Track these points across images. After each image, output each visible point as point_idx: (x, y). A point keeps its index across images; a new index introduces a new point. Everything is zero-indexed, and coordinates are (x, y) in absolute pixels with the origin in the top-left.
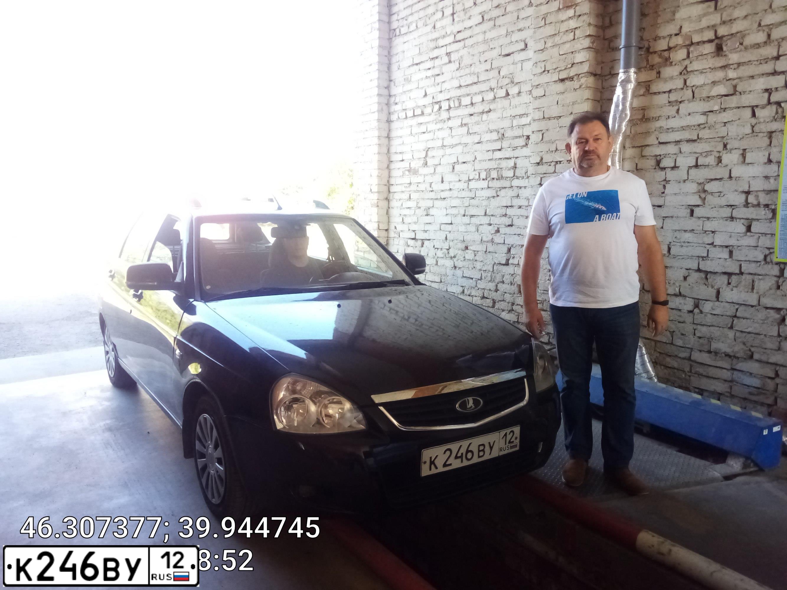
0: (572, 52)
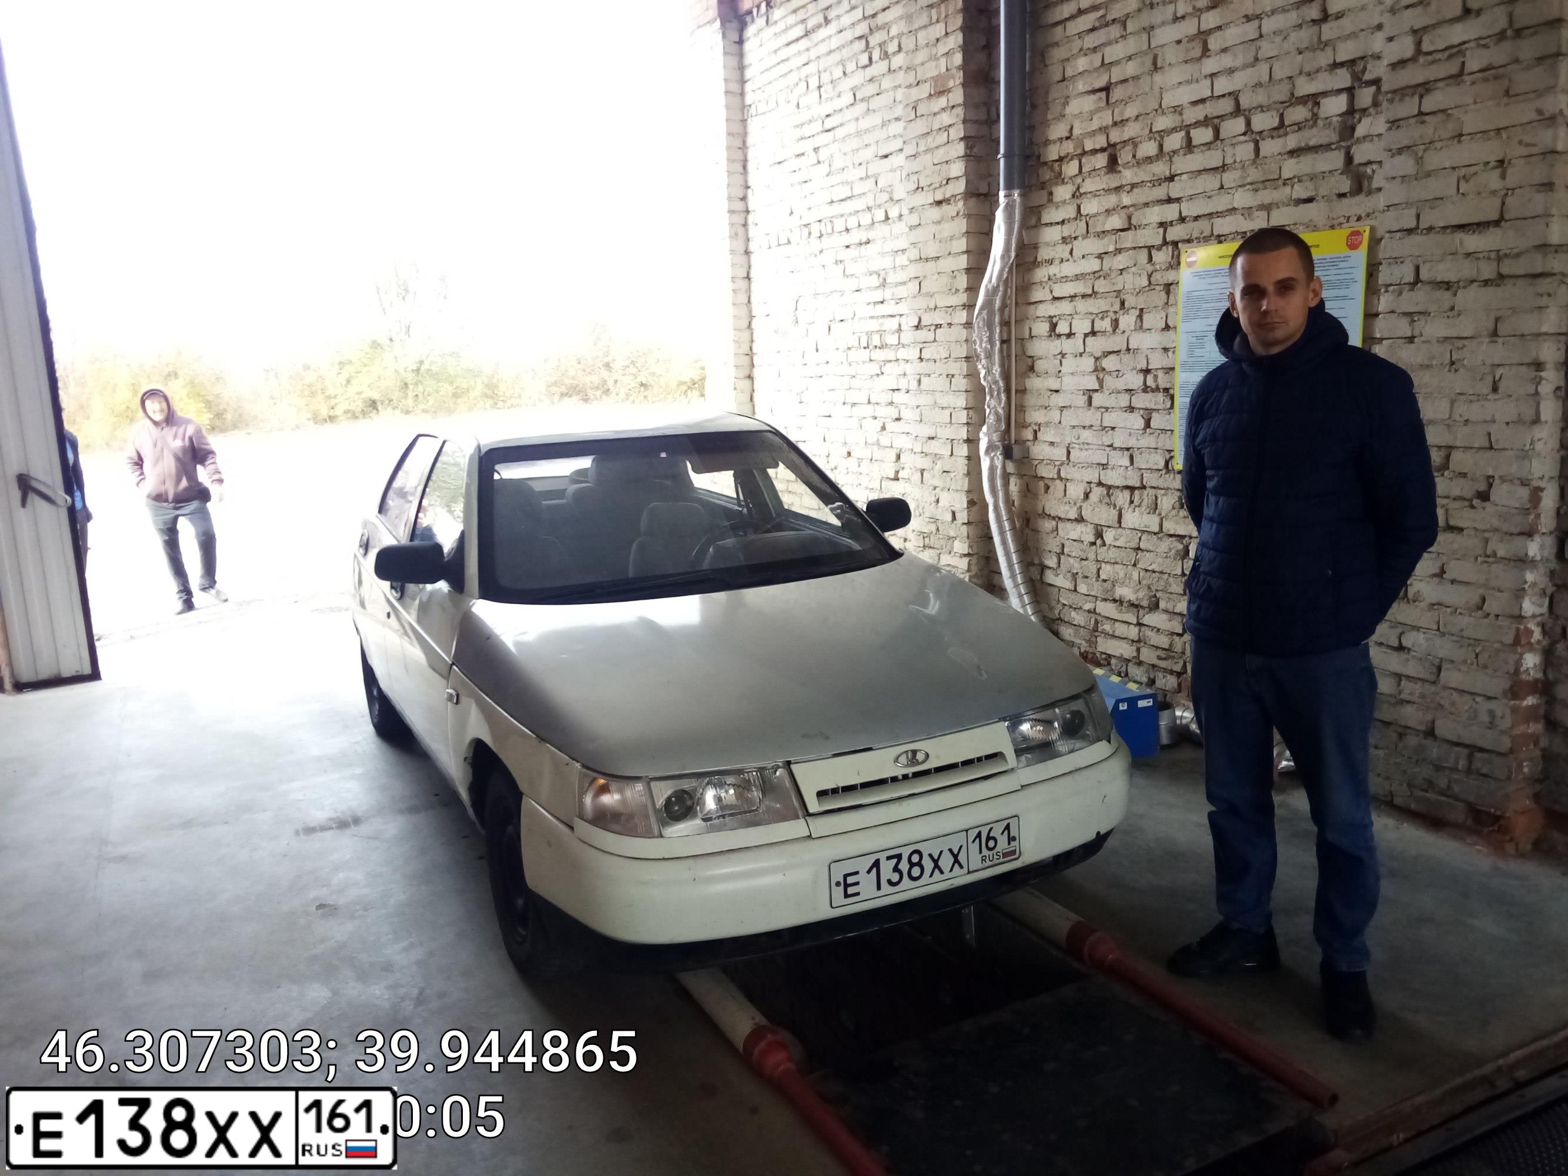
0: (947, 162)
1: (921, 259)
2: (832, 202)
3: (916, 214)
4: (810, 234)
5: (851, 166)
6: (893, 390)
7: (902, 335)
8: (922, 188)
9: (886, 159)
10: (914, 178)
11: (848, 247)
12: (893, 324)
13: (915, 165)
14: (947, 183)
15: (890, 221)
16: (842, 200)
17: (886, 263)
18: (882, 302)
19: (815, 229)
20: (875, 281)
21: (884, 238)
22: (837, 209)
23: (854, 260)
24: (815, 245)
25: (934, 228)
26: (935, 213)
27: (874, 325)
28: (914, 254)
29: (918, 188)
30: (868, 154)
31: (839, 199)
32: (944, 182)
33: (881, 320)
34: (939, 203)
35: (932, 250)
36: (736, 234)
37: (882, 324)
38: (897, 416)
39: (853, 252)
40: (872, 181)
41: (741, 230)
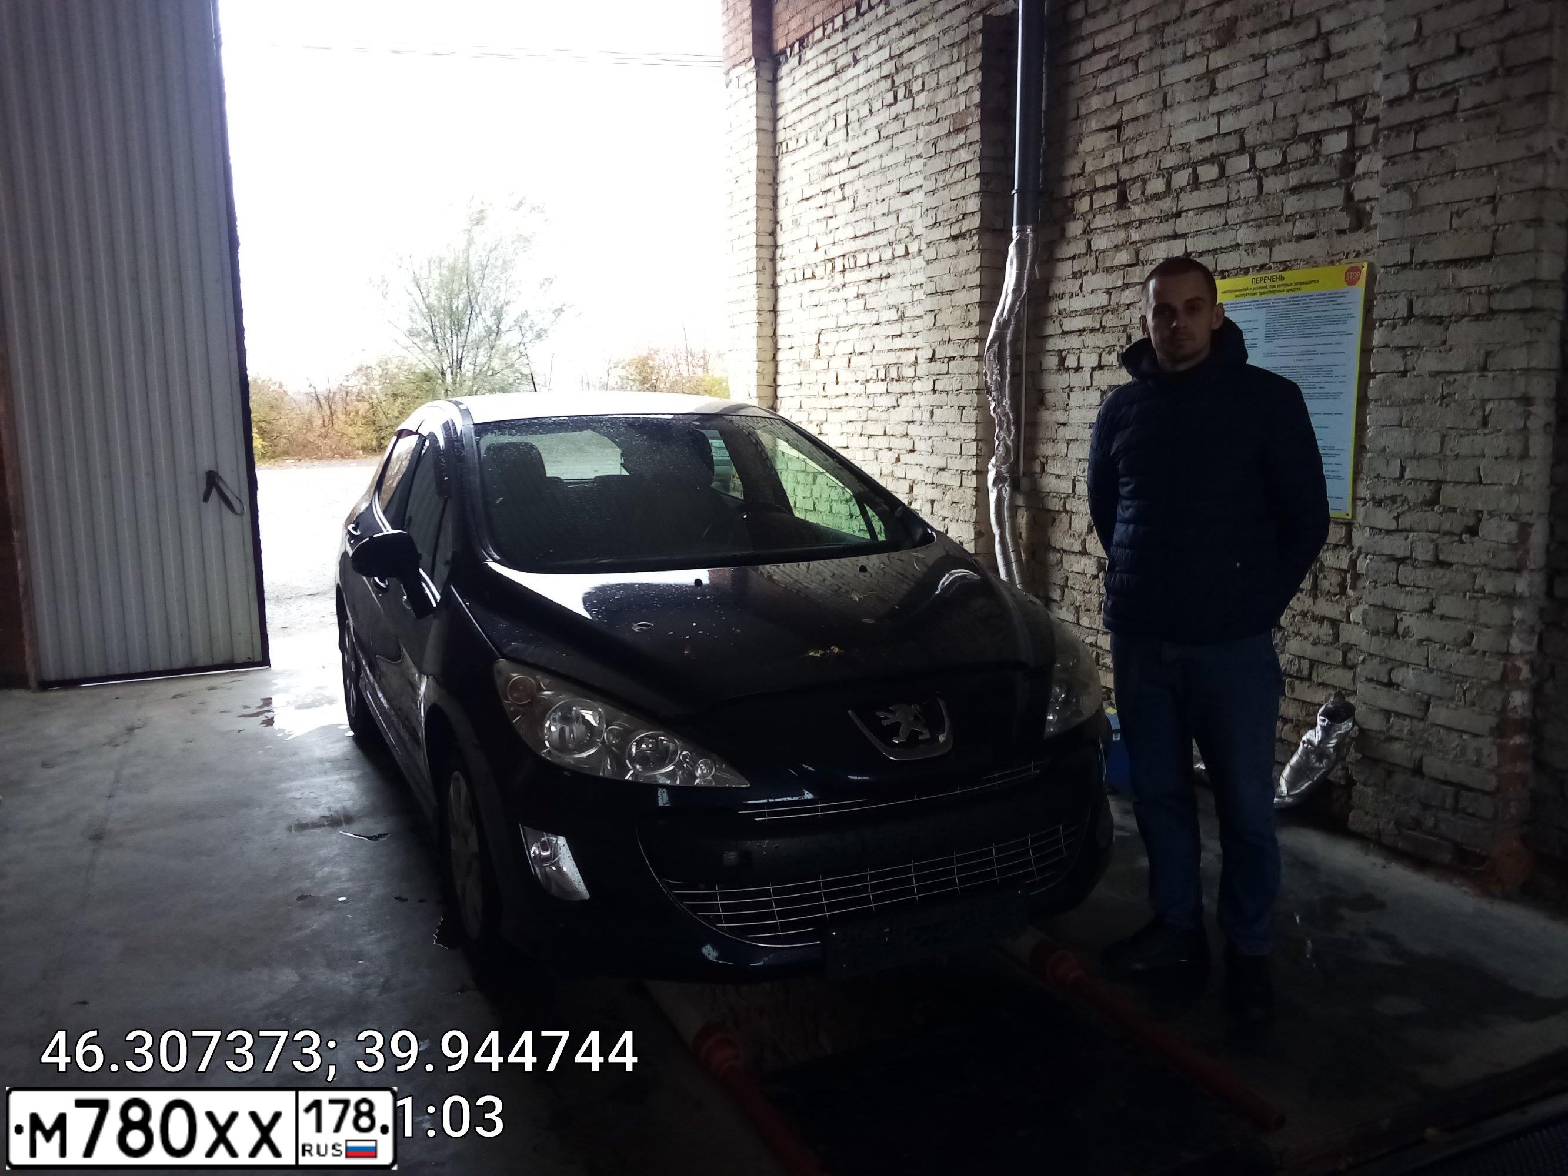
0: (964, 197)
1: (936, 292)
2: (856, 237)
3: (933, 249)
4: (834, 268)
5: (874, 203)
6: (908, 422)
7: (918, 368)
8: (940, 223)
9: (907, 196)
10: (932, 213)
11: (869, 281)
12: (910, 356)
13: (932, 201)
14: (963, 218)
15: (910, 256)
16: (865, 236)
17: (905, 296)
18: (900, 336)
19: (839, 264)
20: (893, 315)
21: (904, 272)
22: (859, 244)
23: (875, 294)
24: (839, 280)
25: (950, 263)
26: (951, 248)
27: (891, 358)
28: (930, 288)
29: (936, 223)
30: (891, 190)
31: (861, 234)
32: (961, 217)
33: (898, 354)
34: (954, 238)
35: (947, 284)
36: (764, 268)
37: (899, 357)
38: (911, 447)
39: (873, 286)
40: (894, 216)
41: (768, 265)
